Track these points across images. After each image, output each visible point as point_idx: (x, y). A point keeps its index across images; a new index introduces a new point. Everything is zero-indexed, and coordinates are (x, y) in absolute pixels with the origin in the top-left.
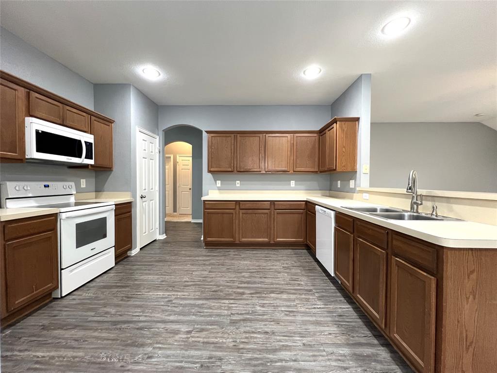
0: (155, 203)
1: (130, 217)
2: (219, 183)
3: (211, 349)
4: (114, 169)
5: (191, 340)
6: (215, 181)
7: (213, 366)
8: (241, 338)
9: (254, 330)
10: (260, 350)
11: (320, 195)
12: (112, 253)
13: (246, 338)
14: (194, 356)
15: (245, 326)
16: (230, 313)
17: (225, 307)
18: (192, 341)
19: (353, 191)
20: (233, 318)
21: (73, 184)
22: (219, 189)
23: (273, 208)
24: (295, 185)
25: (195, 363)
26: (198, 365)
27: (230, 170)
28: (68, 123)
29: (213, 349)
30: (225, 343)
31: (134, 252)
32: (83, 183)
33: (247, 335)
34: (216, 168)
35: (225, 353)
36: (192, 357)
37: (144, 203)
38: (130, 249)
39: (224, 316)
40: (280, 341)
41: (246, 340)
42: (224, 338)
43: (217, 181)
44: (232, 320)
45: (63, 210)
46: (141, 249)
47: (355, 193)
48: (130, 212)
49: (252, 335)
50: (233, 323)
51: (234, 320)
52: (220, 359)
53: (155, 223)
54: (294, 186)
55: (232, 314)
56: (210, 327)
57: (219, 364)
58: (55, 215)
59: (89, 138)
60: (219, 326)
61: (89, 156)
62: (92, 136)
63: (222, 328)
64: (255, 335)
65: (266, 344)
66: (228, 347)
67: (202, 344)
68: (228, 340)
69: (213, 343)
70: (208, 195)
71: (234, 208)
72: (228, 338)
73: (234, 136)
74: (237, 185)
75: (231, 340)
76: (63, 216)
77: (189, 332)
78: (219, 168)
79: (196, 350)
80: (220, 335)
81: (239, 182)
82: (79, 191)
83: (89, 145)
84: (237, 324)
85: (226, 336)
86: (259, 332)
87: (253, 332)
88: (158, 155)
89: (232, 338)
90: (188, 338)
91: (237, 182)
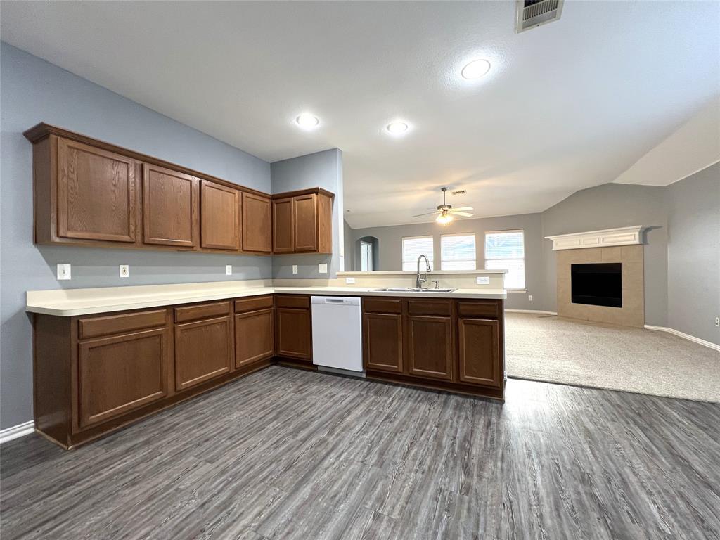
2: (65, 271)
3: (421, 496)
5: (395, 515)
6: (53, 264)
7: (449, 498)
8: (413, 464)
11: (262, 286)
14: (428, 517)
16: (360, 464)
18: (399, 514)
19: (326, 276)
20: (372, 463)
22: (65, 285)
23: (233, 312)
24: (232, 272)
25: (441, 517)
26: (445, 515)
27: (126, 238)
29: (422, 493)
30: (415, 480)
33: (410, 458)
34: (82, 231)
35: (433, 484)
36: (429, 519)
39: (361, 471)
40: (427, 439)
42: (406, 479)
43: (61, 266)
44: (375, 464)
47: (328, 278)
49: (411, 455)
50: (381, 465)
52: (440, 490)
54: (230, 274)
55: (362, 462)
56: (378, 489)
57: (446, 493)
60: (381, 480)
63: (387, 477)
66: (424, 479)
67: (409, 505)
68: (411, 477)
69: (412, 492)
71: (163, 321)
72: (408, 476)
73: (136, 165)
74: (122, 275)
75: (413, 474)
77: (378, 517)
78: (94, 232)
79: (417, 512)
80: (399, 482)
81: (127, 267)
84: (386, 462)
85: (403, 477)
89: (410, 472)
90: (390, 520)
91: (122, 267)
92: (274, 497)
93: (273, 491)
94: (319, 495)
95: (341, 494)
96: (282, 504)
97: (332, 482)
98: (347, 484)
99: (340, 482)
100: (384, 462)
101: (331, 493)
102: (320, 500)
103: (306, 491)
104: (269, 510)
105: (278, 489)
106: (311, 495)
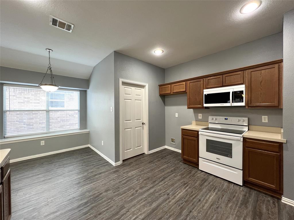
8: (112, 203)
9: (108, 211)
10: (99, 204)
13: (109, 205)
15: (114, 209)
16: (130, 211)
17: (138, 213)
20: (125, 209)
29: (120, 193)
30: (117, 197)
33: (110, 206)
35: (114, 195)
39: (131, 207)
40: (90, 215)
41: (109, 204)
42: (120, 199)
49: (107, 208)
50: (122, 207)
51: (124, 209)
52: (114, 192)
55: (128, 211)
56: (131, 198)
60: (127, 201)
63: (125, 201)
64: (106, 209)
65: (97, 208)
66: (115, 197)
68: (117, 199)
69: (122, 194)
72: (118, 199)
75: (116, 200)
80: (123, 198)
84: (120, 207)
85: (120, 200)
86: (104, 212)
87: (108, 209)
89: (116, 201)
90: (134, 190)
92: (165, 207)
93: (166, 209)
94: (150, 202)
95: (143, 200)
96: (162, 203)
97: (144, 206)
98: (139, 203)
99: (141, 205)
100: (121, 208)
101: (146, 201)
102: (150, 200)
103: (154, 205)
104: (166, 202)
105: (164, 209)
106: (153, 203)
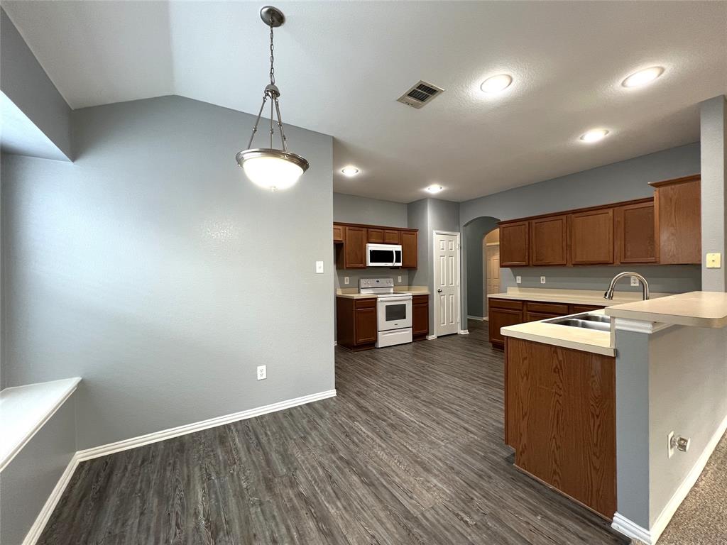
0: (456, 298)
1: (427, 307)
2: (519, 279)
4: (418, 268)
6: (515, 276)
12: (410, 331)
21: (392, 280)
22: (519, 286)
27: (524, 263)
28: (387, 241)
31: (431, 337)
32: (400, 279)
34: (508, 262)
37: (442, 297)
38: (427, 334)
43: (518, 277)
45: (379, 296)
46: (438, 337)
48: (427, 302)
53: (456, 317)
58: (376, 299)
59: (399, 248)
61: (398, 261)
62: (400, 246)
70: (506, 292)
71: (521, 308)
73: (529, 223)
74: (542, 282)
76: (379, 300)
78: (512, 262)
81: (544, 278)
82: (396, 284)
83: (398, 253)
88: (458, 252)
91: (542, 278)
